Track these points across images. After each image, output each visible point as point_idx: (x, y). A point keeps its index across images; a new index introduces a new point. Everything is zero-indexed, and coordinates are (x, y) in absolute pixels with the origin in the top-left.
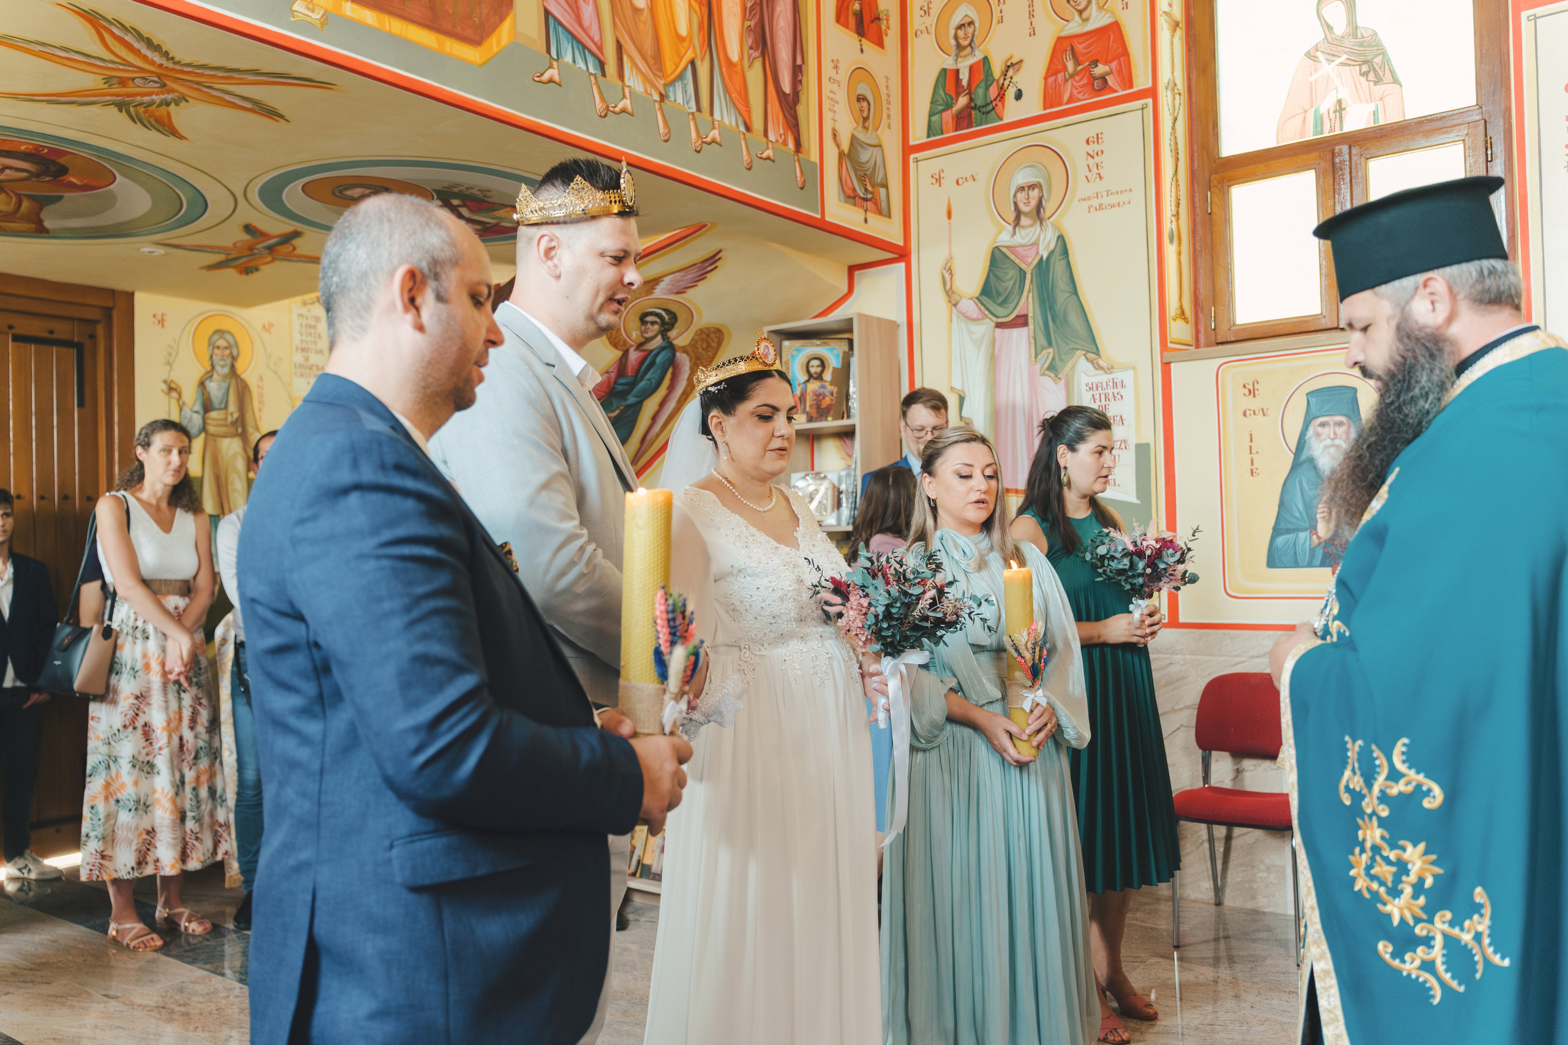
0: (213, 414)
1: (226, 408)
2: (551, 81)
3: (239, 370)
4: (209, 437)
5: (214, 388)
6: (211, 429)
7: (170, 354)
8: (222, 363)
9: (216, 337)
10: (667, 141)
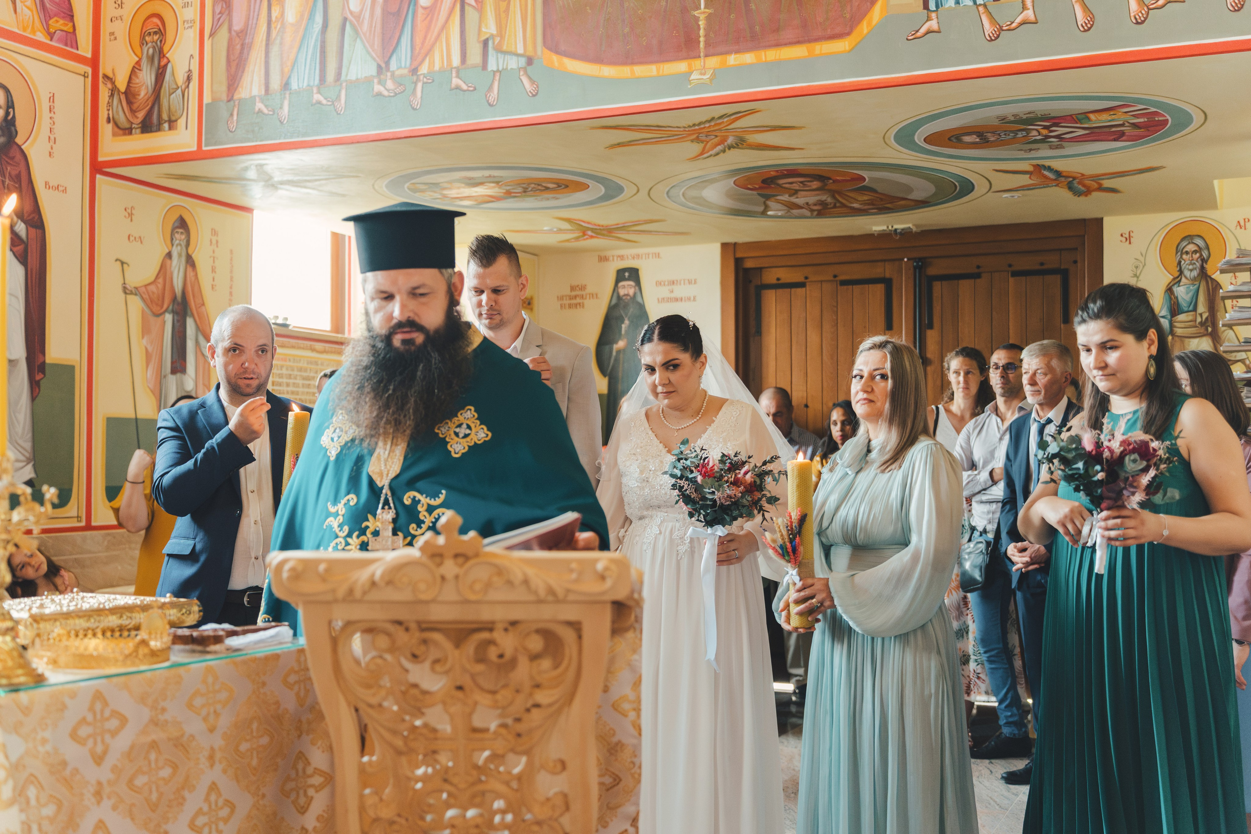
0: (1181, 317)
1: (1195, 309)
2: (929, 32)
3: (1209, 273)
4: (1176, 339)
5: (1182, 292)
6: (1179, 331)
7: (1137, 267)
8: (1191, 267)
9: (1184, 244)
10: (1089, 29)
